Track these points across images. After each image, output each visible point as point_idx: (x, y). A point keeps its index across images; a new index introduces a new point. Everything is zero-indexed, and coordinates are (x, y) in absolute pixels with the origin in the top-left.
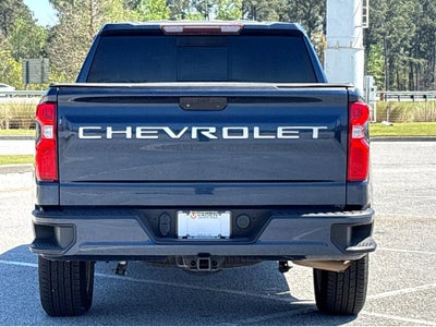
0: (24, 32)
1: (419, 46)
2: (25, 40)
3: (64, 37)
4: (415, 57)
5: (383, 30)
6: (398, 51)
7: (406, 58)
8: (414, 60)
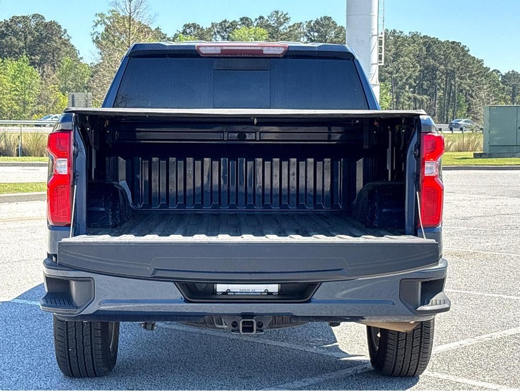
0: (70, 68)
1: (423, 84)
2: (72, 75)
3: (104, 73)
4: (419, 94)
5: (391, 69)
6: (404, 89)
7: (410, 95)
8: (418, 97)
